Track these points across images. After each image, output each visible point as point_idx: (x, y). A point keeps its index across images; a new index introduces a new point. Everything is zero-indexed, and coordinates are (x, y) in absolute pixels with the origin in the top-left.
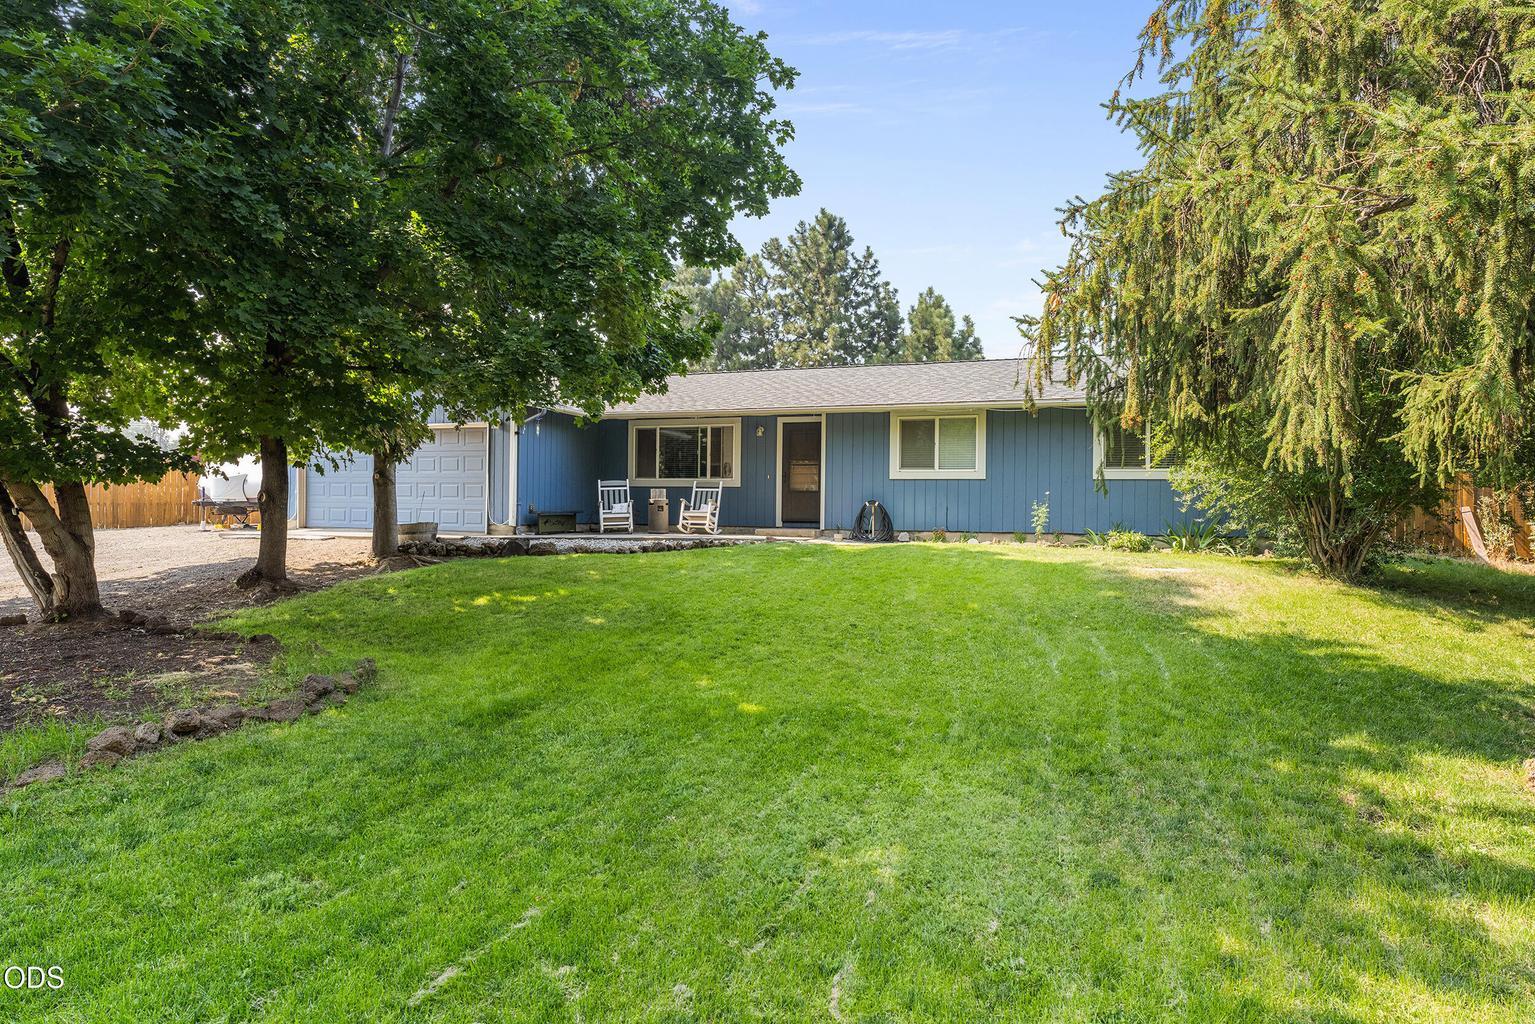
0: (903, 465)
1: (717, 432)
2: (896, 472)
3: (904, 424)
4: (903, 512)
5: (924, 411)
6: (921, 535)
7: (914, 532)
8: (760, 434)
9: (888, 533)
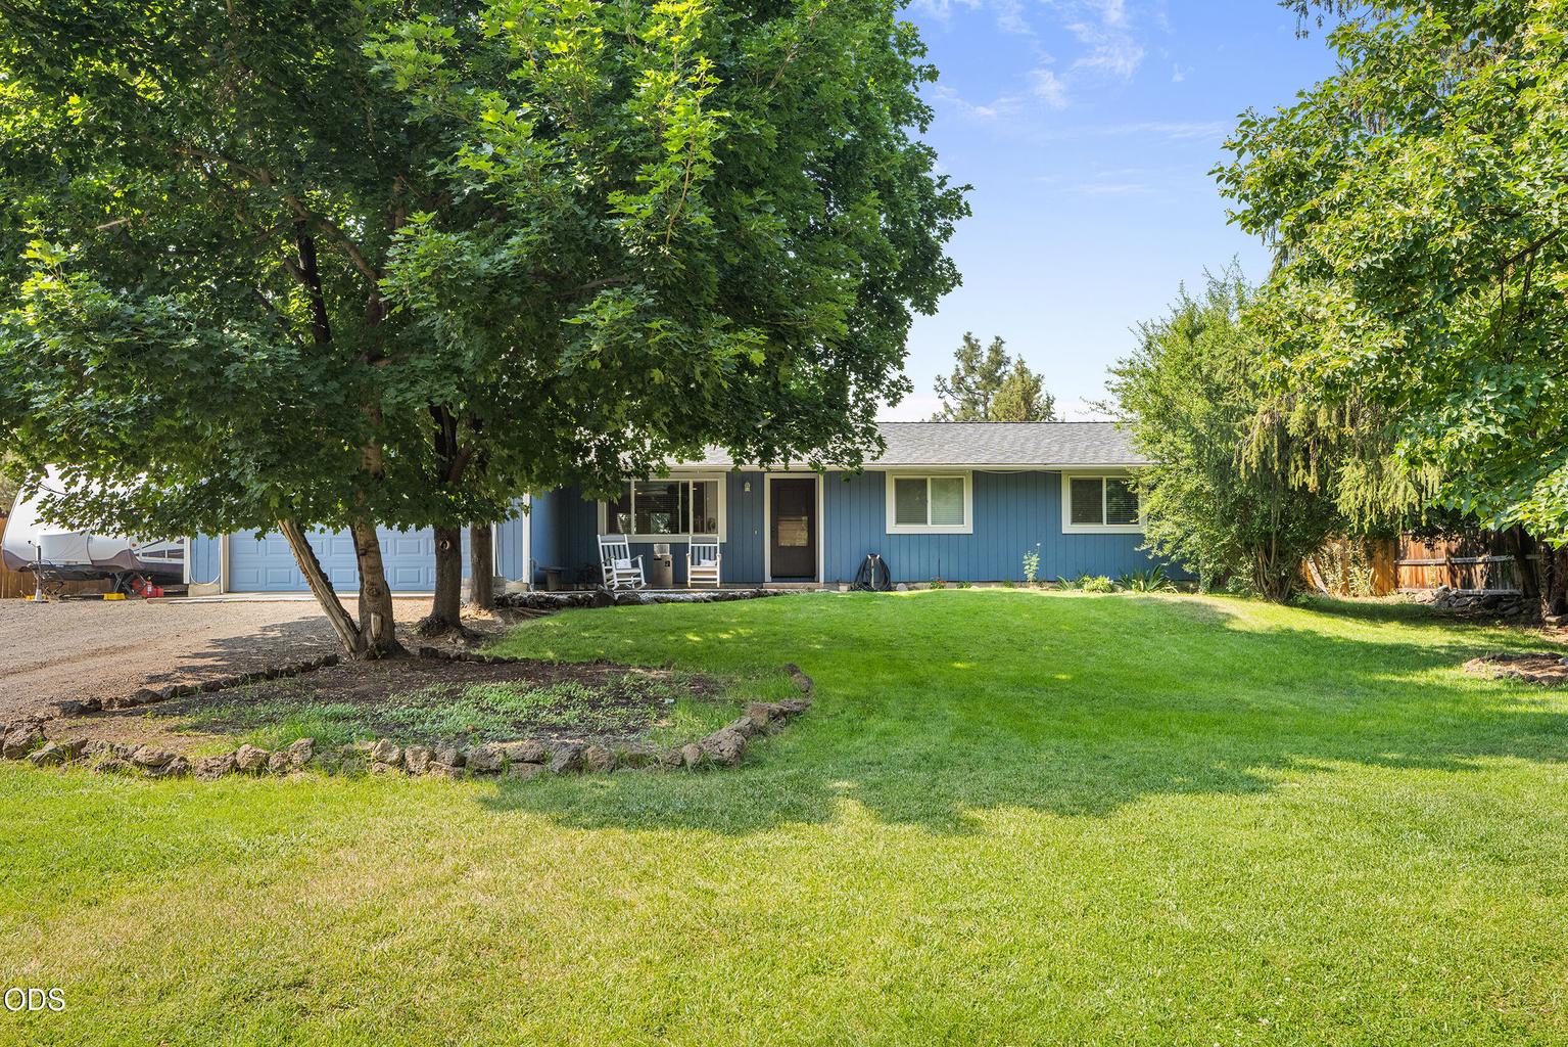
0: (899, 521)
1: (699, 486)
2: (892, 527)
3: (898, 481)
4: (898, 565)
5: (915, 471)
6: (916, 585)
7: (910, 583)
8: (747, 489)
9: (887, 583)
